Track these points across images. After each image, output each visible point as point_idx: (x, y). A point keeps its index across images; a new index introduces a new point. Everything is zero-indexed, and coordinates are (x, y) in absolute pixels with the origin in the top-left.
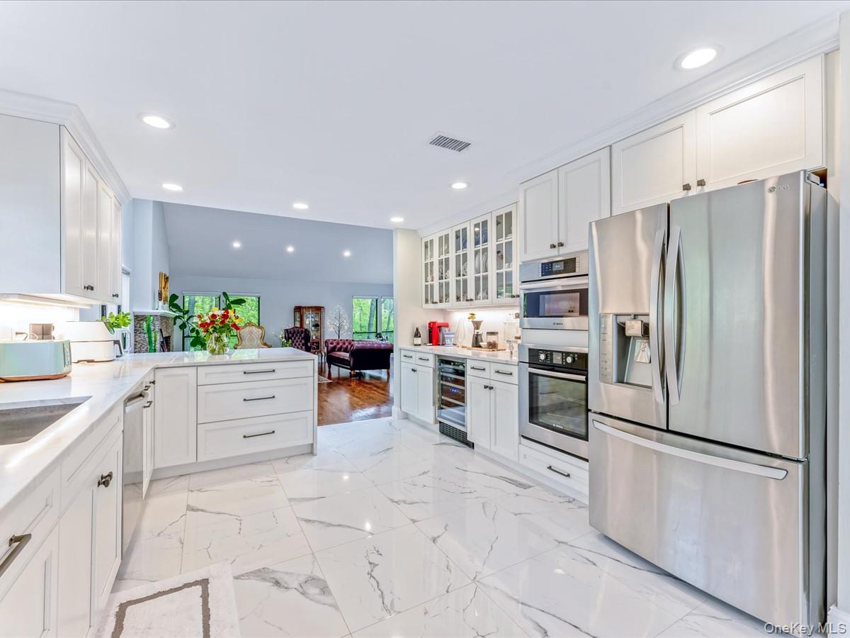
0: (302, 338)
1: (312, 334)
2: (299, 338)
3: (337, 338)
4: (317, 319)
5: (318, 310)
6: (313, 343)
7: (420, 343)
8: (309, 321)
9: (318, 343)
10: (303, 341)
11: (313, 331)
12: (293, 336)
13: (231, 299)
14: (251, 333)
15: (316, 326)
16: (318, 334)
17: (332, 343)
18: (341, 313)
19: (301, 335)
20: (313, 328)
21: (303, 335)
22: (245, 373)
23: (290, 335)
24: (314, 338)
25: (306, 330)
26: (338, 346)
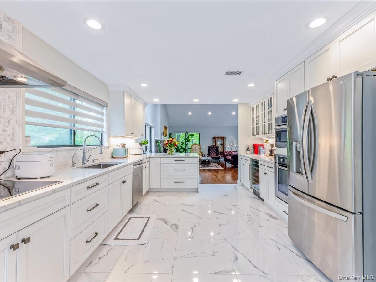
0: (215, 150)
1: (219, 148)
2: (214, 150)
3: (231, 151)
4: (222, 142)
5: (222, 138)
6: (220, 152)
7: (249, 153)
8: (219, 143)
9: (222, 152)
10: (216, 151)
11: (220, 147)
12: (212, 149)
13: (189, 134)
14: (196, 147)
15: (222, 145)
16: (222, 149)
17: (226, 153)
18: (233, 139)
19: (215, 149)
20: (220, 146)
21: (216, 149)
22: (175, 161)
23: (211, 149)
24: (221, 150)
25: (217, 146)
26: (229, 154)
